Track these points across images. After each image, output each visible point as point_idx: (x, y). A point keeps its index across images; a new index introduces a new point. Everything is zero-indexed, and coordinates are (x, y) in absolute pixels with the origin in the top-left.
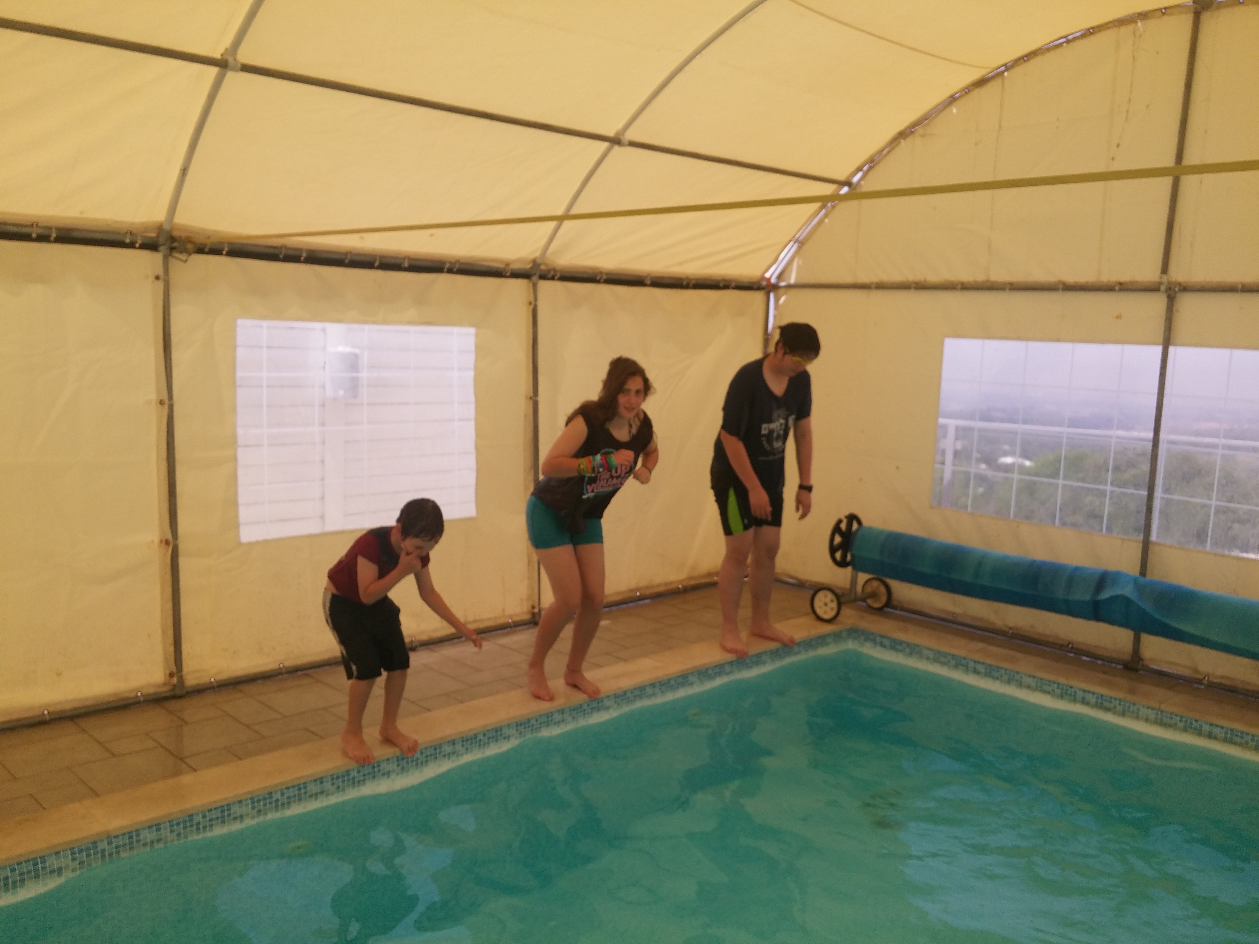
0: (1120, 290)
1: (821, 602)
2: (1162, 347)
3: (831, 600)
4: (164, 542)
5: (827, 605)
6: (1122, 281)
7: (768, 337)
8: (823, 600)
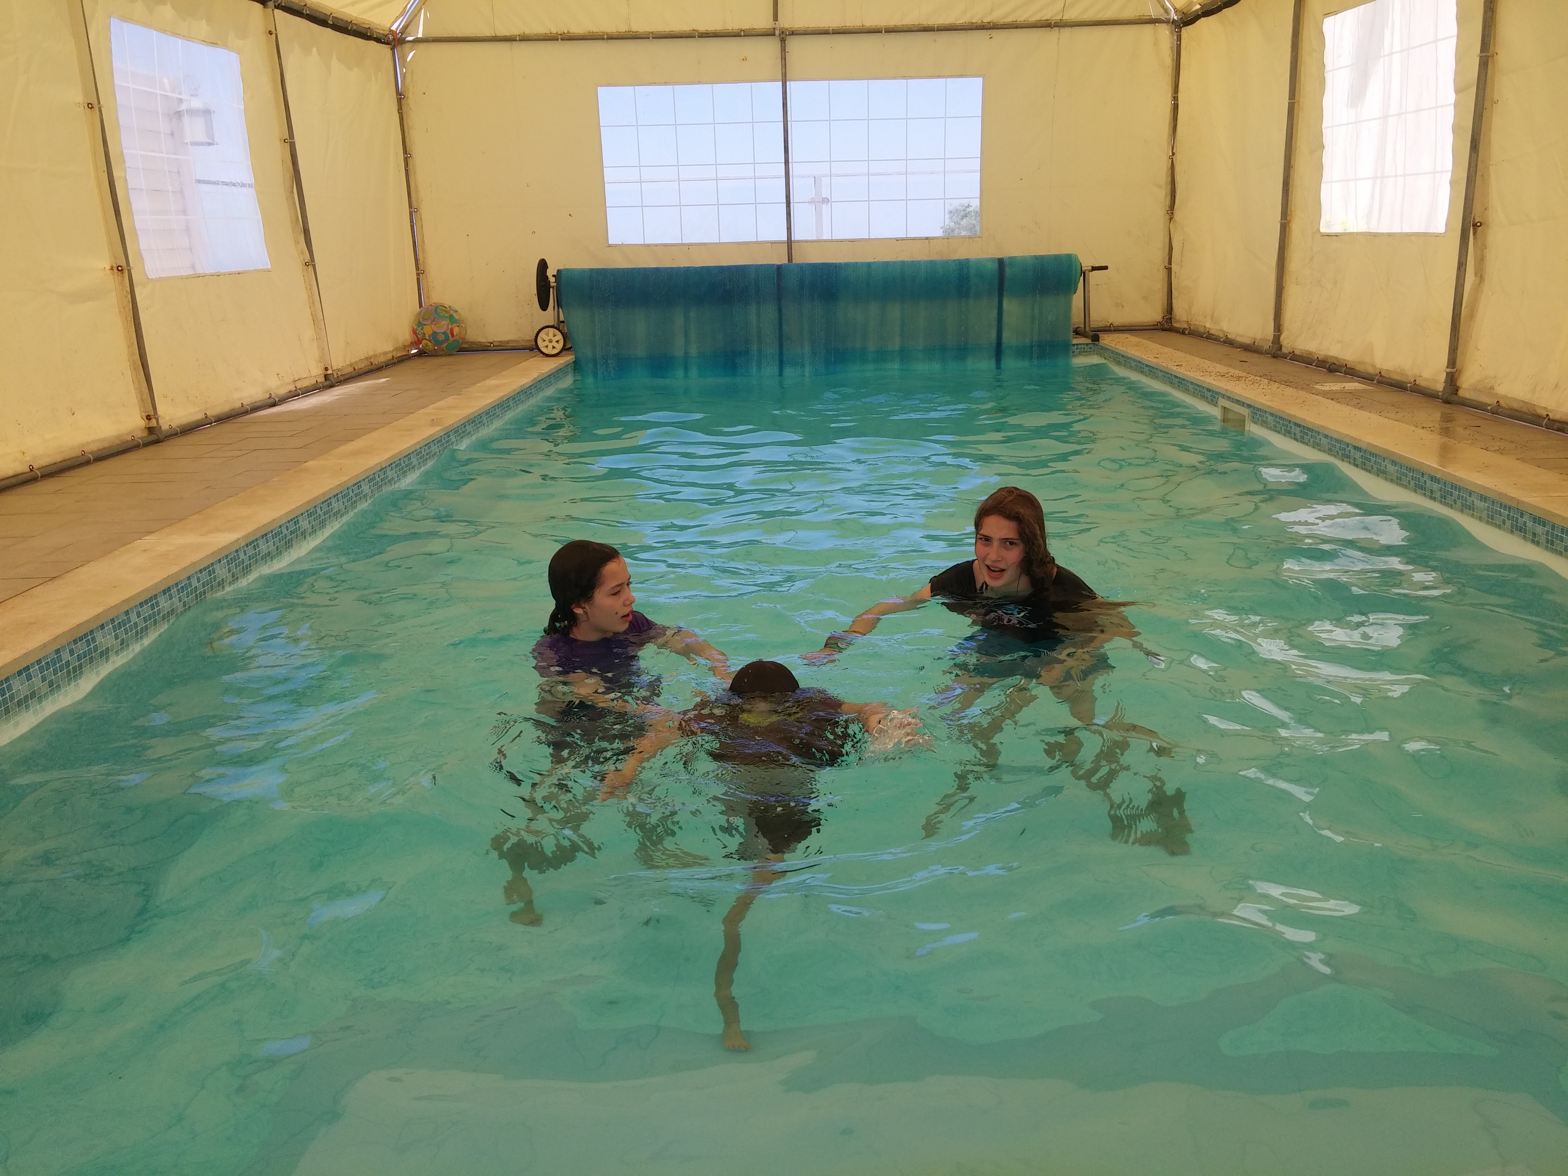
0: (744, 36)
1: (545, 341)
2: (781, 83)
3: (555, 336)
4: (115, 269)
5: (551, 341)
6: (743, 28)
7: (400, 97)
8: (547, 338)
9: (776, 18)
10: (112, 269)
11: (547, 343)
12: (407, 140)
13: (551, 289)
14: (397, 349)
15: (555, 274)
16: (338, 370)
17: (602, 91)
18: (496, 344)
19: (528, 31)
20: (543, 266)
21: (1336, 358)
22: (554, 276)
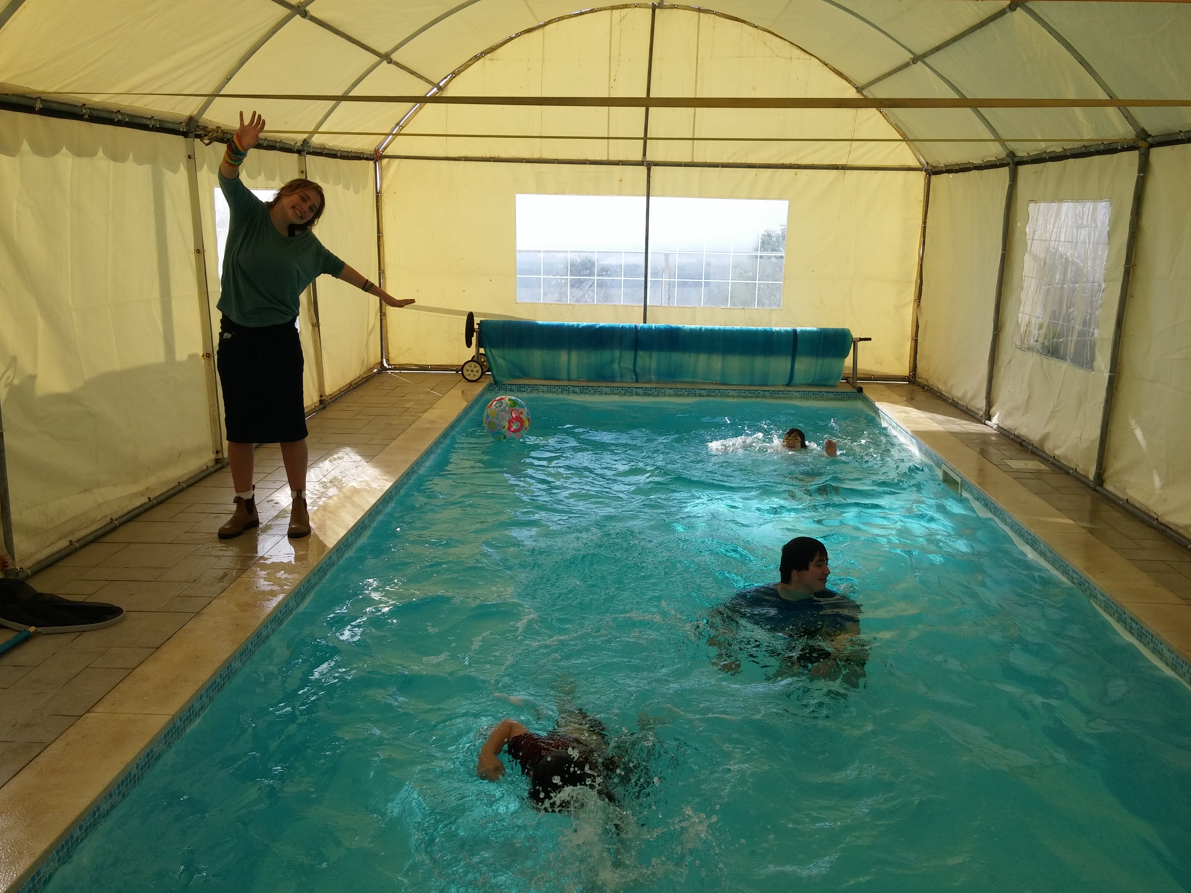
0: (622, 164)
1: (468, 371)
2: (646, 198)
3: (475, 367)
4: (205, 355)
5: (473, 372)
6: (621, 159)
7: (378, 196)
8: (470, 369)
9: (644, 154)
10: (203, 356)
11: (469, 372)
12: (380, 224)
13: (475, 334)
14: (364, 373)
15: (479, 322)
16: (330, 395)
17: (517, 195)
18: (433, 367)
19: (470, 154)
20: (471, 317)
21: (1026, 438)
22: (477, 324)
